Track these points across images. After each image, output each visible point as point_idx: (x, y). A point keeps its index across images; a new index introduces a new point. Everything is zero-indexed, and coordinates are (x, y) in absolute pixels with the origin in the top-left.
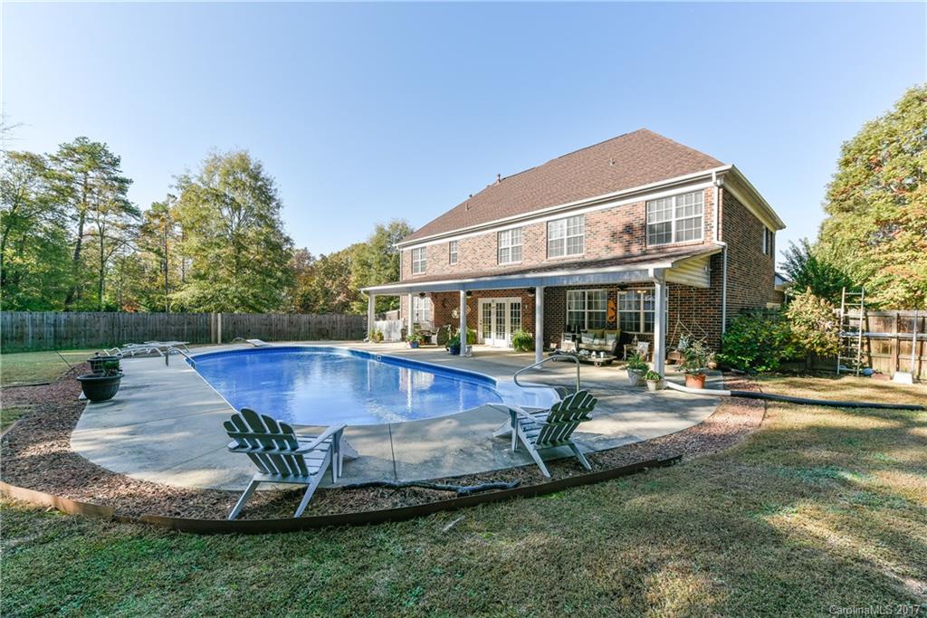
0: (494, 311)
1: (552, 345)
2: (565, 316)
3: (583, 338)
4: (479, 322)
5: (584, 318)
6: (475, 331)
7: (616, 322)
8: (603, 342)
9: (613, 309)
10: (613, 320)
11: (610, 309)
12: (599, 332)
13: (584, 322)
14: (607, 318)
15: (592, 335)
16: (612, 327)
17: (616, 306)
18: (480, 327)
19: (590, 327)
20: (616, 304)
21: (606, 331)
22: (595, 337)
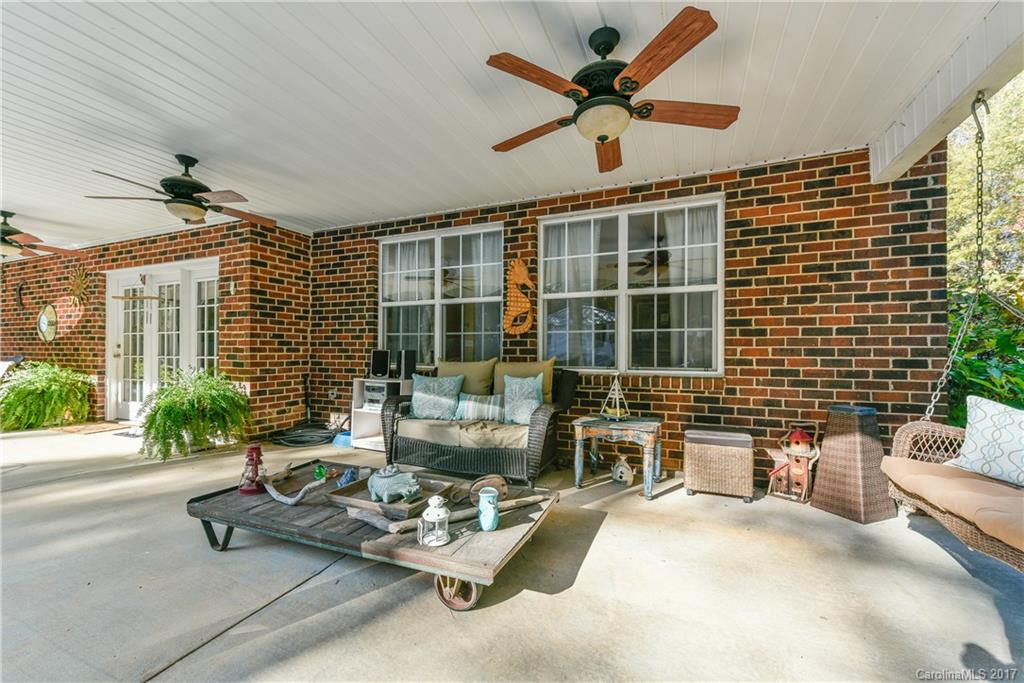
0: (152, 309)
1: (333, 417)
2: (373, 323)
3: (419, 397)
4: (110, 348)
5: (431, 327)
6: (94, 379)
7: (532, 334)
8: (491, 410)
9: (524, 286)
10: (525, 328)
11: (514, 292)
12: (476, 369)
13: (431, 339)
14: (505, 323)
15: (450, 383)
16: (520, 350)
17: (534, 279)
18: (113, 365)
19: (453, 353)
20: (533, 271)
21: (501, 367)
22: (463, 390)
